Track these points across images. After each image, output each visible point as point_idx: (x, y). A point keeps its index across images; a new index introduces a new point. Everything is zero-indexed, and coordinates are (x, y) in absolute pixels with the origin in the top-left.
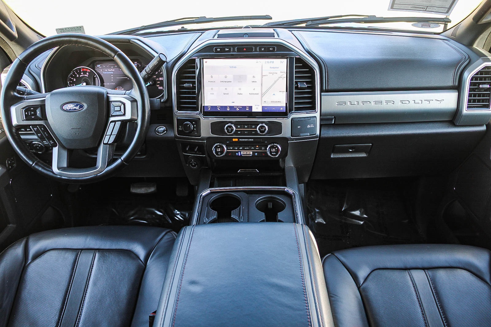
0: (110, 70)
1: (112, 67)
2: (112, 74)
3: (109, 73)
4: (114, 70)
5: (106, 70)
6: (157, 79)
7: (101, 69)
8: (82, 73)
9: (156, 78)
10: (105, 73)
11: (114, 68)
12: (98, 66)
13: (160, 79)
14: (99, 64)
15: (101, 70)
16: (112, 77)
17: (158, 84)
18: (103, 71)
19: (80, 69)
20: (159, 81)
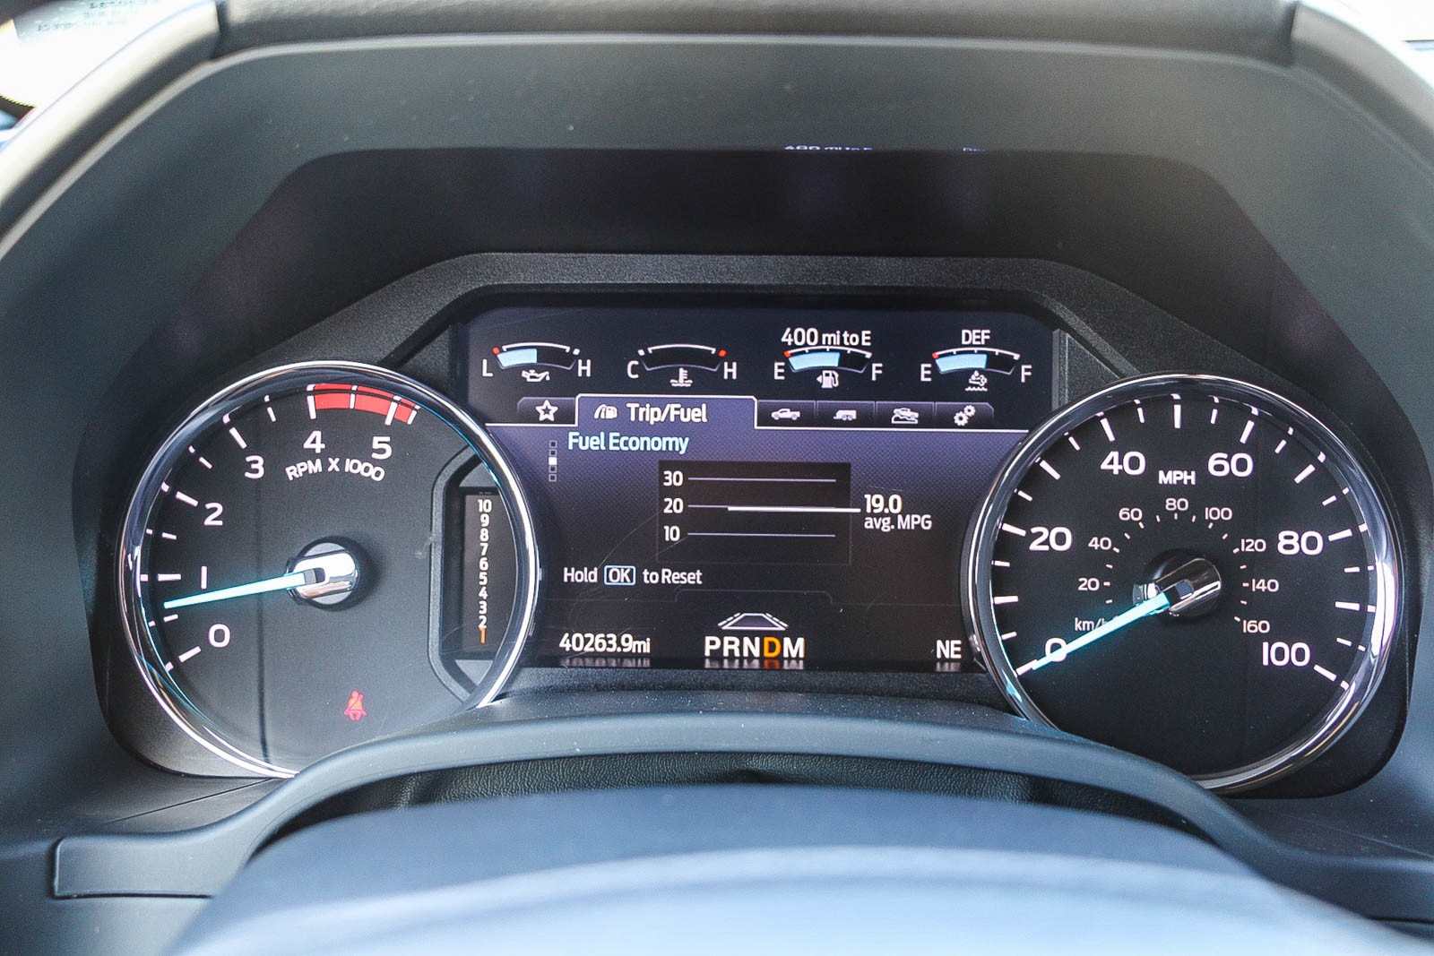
0: (652, 415)
1: (683, 379)
2: (670, 461)
3: (638, 443)
4: (698, 415)
5: (611, 413)
6: (1252, 545)
7: (540, 390)
8: (315, 441)
9: (1241, 527)
10: (594, 443)
11: (706, 383)
12: (508, 359)
13: (1291, 542)
14: (519, 336)
15: (547, 409)
16: (673, 492)
17: (1260, 606)
18: (565, 416)
19: (289, 393)
20: (1269, 563)
